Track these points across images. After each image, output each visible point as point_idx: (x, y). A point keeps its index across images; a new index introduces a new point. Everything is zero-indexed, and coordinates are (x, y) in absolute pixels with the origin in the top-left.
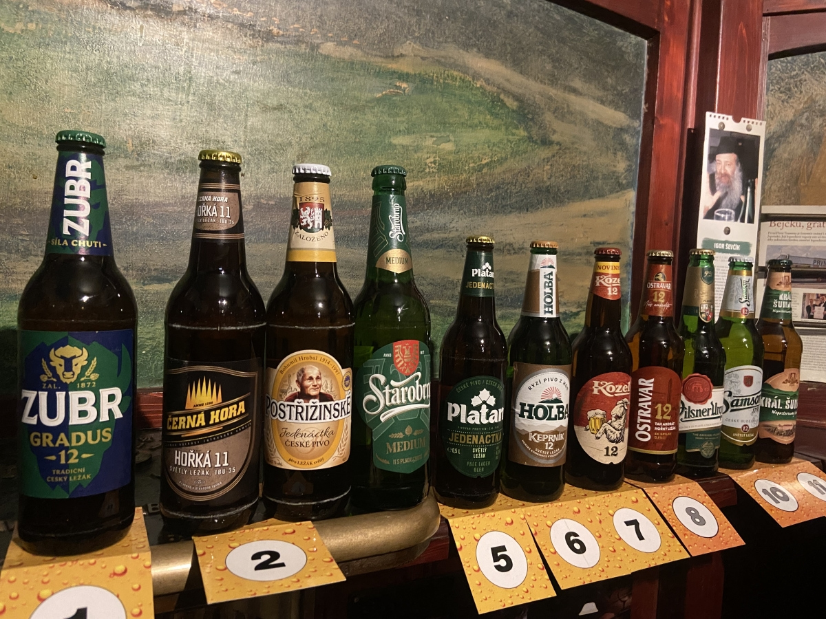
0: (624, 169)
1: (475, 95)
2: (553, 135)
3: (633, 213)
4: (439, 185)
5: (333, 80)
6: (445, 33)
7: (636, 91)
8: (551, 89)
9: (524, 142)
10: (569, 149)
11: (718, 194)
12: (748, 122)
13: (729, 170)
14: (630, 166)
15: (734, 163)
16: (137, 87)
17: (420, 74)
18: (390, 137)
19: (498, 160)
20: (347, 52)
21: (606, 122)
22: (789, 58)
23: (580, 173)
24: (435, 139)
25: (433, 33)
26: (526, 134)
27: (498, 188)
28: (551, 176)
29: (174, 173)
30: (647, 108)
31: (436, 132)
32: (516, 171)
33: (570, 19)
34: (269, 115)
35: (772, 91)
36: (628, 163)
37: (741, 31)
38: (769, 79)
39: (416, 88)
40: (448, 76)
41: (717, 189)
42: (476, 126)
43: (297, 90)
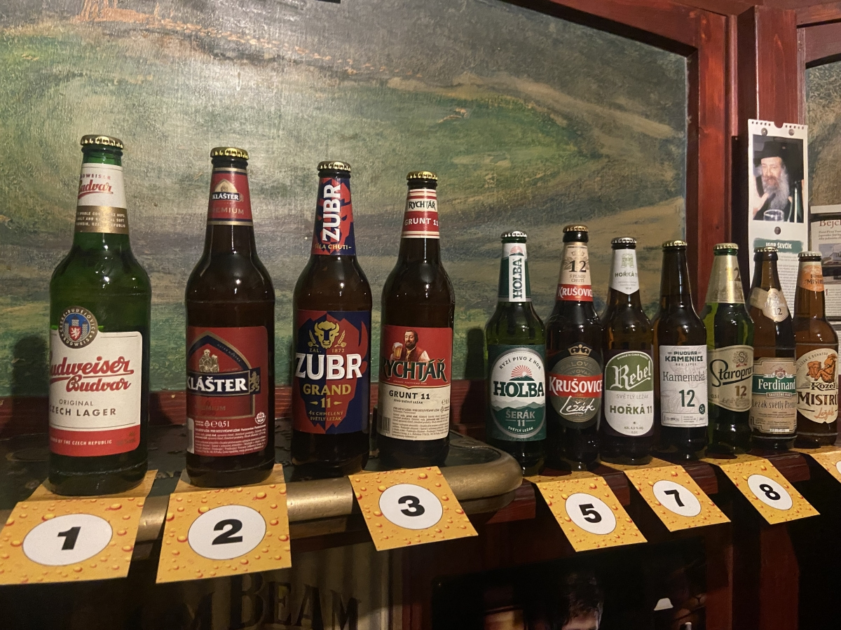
0: (672, 178)
1: (528, 116)
2: (602, 148)
3: (683, 219)
4: (498, 199)
5: (400, 110)
6: (497, 62)
7: (679, 105)
8: (598, 107)
9: (574, 157)
10: (618, 161)
11: (766, 196)
12: (790, 127)
13: (775, 173)
14: (678, 174)
15: (780, 166)
16: (236, 125)
17: (477, 100)
18: (451, 158)
19: (551, 174)
20: (412, 85)
21: (651, 135)
22: (827, 65)
23: (630, 183)
24: (492, 157)
25: (487, 63)
26: (576, 149)
27: (552, 200)
28: (602, 187)
29: (269, 198)
30: (690, 120)
31: (493, 151)
32: (569, 184)
33: (612, 42)
34: (347, 144)
35: (812, 97)
36: (675, 172)
37: (777, 43)
38: (808, 86)
39: (474, 113)
40: (502, 100)
41: (765, 190)
42: (529, 144)
43: (369, 120)
